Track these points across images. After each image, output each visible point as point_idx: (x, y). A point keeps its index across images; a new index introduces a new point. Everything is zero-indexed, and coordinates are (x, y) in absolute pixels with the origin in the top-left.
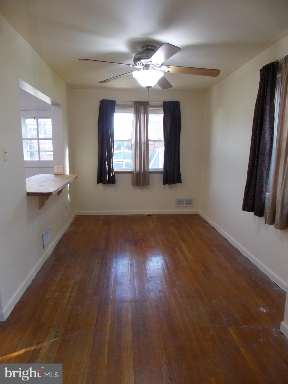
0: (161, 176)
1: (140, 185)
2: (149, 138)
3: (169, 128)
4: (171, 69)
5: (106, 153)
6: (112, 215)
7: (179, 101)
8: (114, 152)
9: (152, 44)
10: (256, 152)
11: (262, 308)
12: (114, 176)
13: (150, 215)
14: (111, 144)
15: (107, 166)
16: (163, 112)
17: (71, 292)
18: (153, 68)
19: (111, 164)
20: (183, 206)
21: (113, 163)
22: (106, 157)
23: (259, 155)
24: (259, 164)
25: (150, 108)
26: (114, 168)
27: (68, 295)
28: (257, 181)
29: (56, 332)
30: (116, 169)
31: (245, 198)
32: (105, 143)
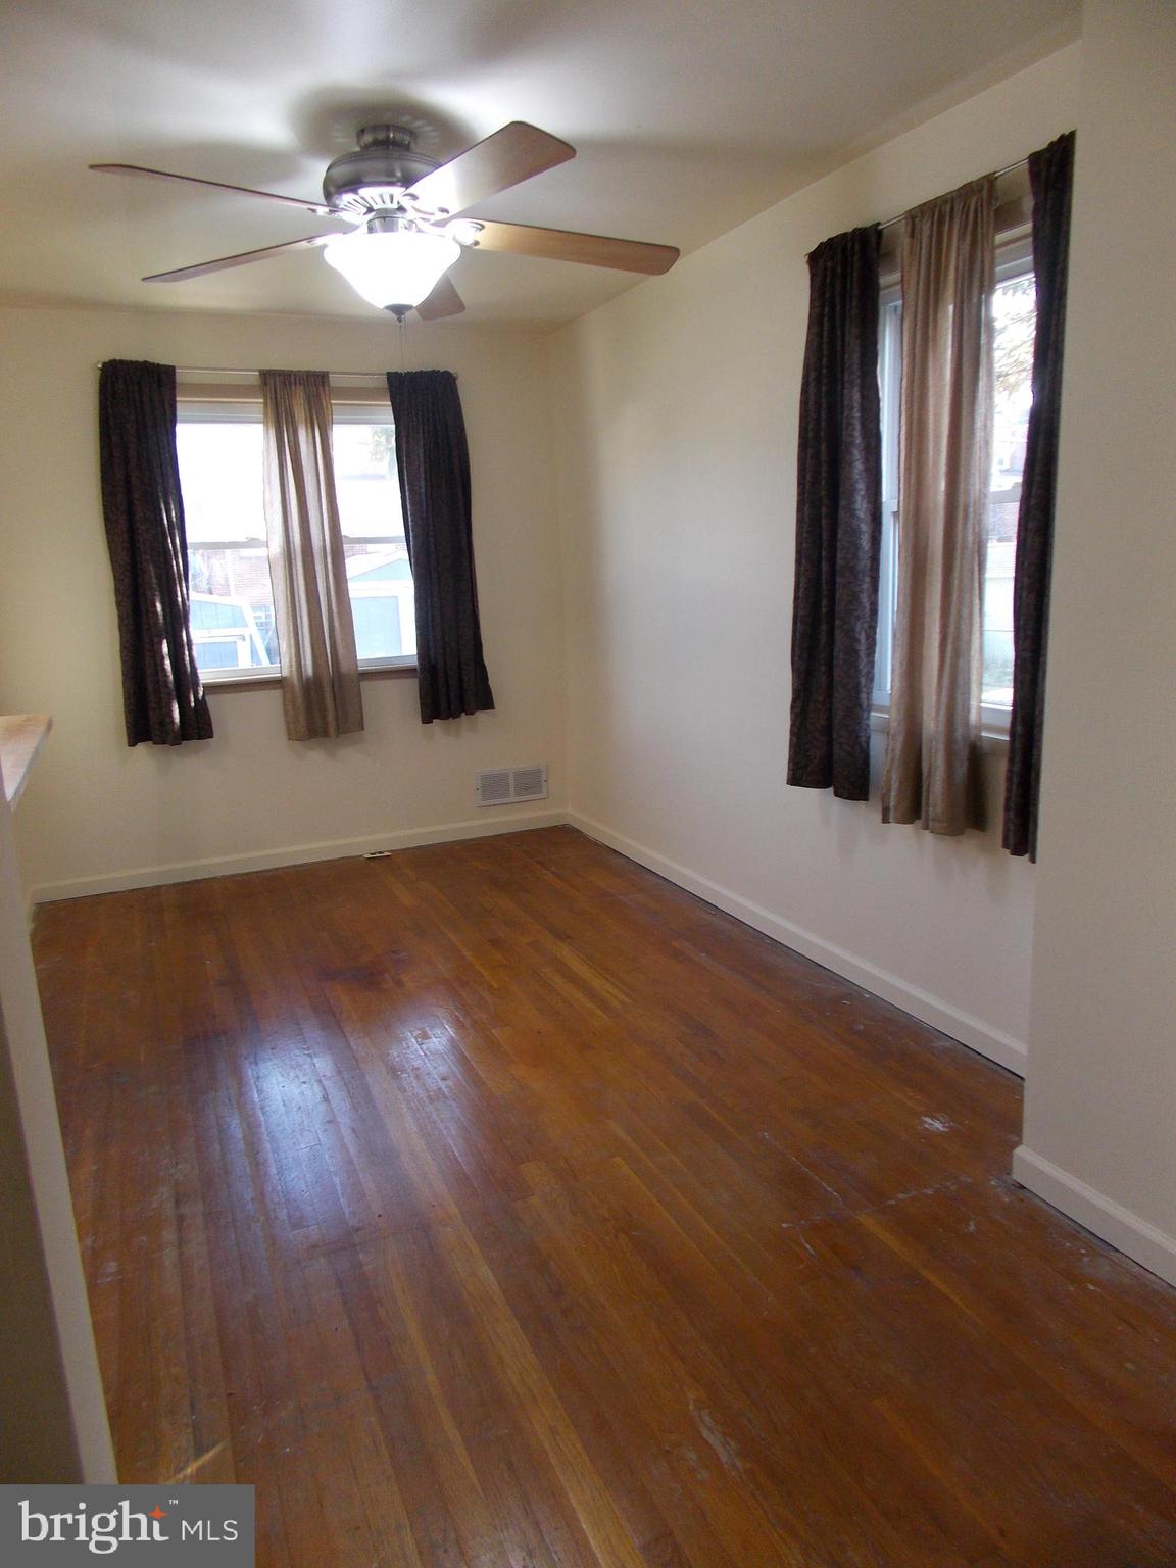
0: (410, 689)
1: (326, 734)
2: (346, 529)
3: (423, 483)
4: (487, 236)
5: (155, 607)
6: (211, 878)
7: (451, 371)
8: (190, 598)
9: (405, 120)
10: (825, 567)
11: (927, 1119)
12: (201, 704)
13: (380, 853)
14: (177, 564)
15: (168, 663)
16: (391, 418)
17: (181, 1243)
18: (411, 226)
19: (187, 653)
20: (506, 801)
21: (194, 648)
22: (157, 622)
23: (838, 574)
24: (840, 608)
25: (333, 402)
26: (199, 671)
27: (169, 1257)
28: (837, 672)
29: (190, 1430)
30: (207, 674)
31: (795, 739)
32: (149, 557)
